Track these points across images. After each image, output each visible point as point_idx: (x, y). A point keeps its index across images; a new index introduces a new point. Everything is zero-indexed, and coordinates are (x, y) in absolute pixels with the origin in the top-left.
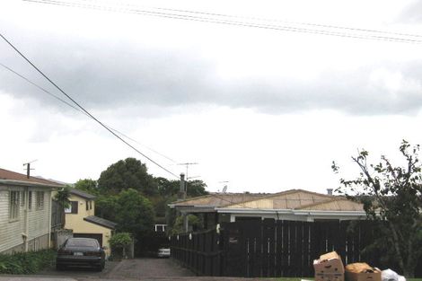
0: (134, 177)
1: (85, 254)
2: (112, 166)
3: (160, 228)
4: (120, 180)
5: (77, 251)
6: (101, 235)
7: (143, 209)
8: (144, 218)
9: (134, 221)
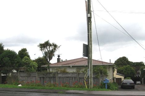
0: (125, 62)
1: (130, 84)
2: (118, 59)
3: (138, 76)
4: (121, 63)
5: (128, 83)
6: (121, 78)
7: (132, 71)
8: (132, 73)
9: (130, 74)
